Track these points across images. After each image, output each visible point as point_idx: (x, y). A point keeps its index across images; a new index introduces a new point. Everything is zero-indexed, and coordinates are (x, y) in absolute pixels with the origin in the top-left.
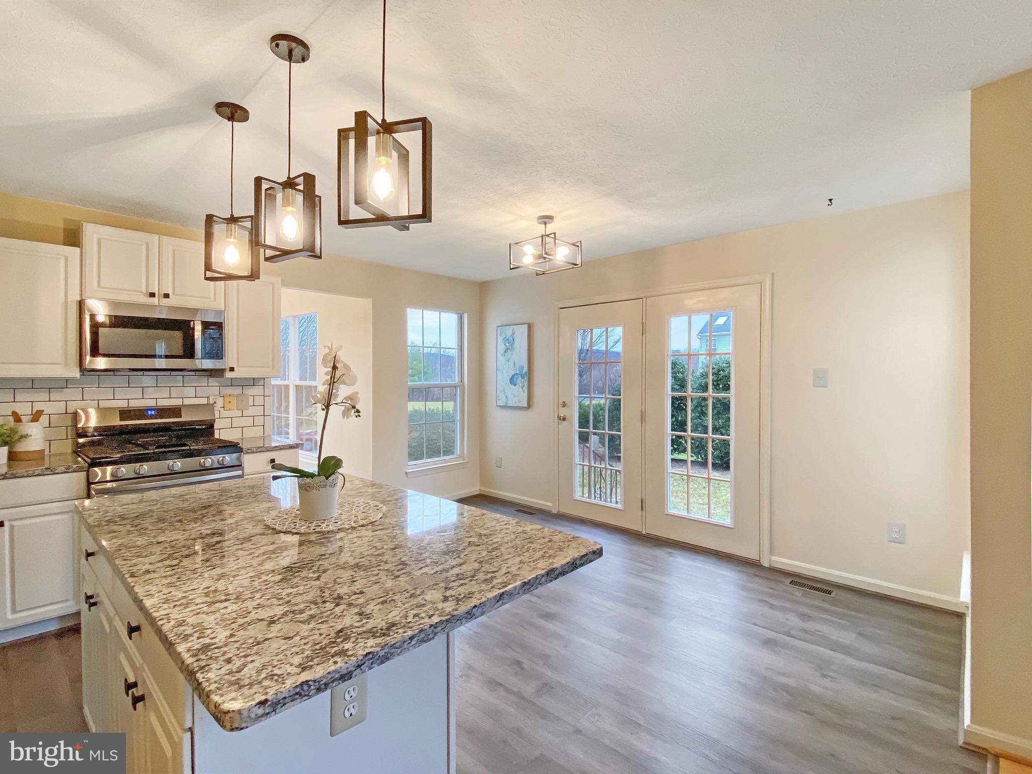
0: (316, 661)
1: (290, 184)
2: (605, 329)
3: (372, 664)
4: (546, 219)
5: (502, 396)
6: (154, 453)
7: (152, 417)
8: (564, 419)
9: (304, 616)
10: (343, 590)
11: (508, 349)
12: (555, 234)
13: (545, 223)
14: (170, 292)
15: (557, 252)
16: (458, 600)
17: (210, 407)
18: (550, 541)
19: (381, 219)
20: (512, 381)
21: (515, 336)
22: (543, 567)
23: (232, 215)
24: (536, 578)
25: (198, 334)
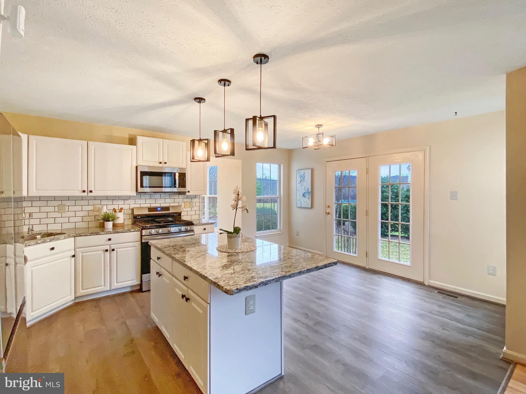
0: (248, 282)
1: (225, 131)
2: (348, 171)
3: (263, 285)
4: (319, 126)
5: (299, 202)
6: (163, 225)
7: (160, 211)
8: (329, 214)
9: (241, 273)
10: (250, 268)
11: (302, 180)
12: (323, 133)
13: (319, 128)
14: (167, 161)
15: (324, 141)
16: (286, 272)
17: (179, 206)
18: (317, 259)
19: (260, 148)
20: (304, 195)
21: (305, 175)
22: (314, 266)
23: (200, 138)
24: (312, 269)
25: (177, 178)
